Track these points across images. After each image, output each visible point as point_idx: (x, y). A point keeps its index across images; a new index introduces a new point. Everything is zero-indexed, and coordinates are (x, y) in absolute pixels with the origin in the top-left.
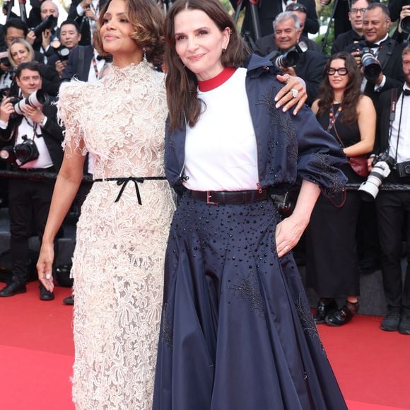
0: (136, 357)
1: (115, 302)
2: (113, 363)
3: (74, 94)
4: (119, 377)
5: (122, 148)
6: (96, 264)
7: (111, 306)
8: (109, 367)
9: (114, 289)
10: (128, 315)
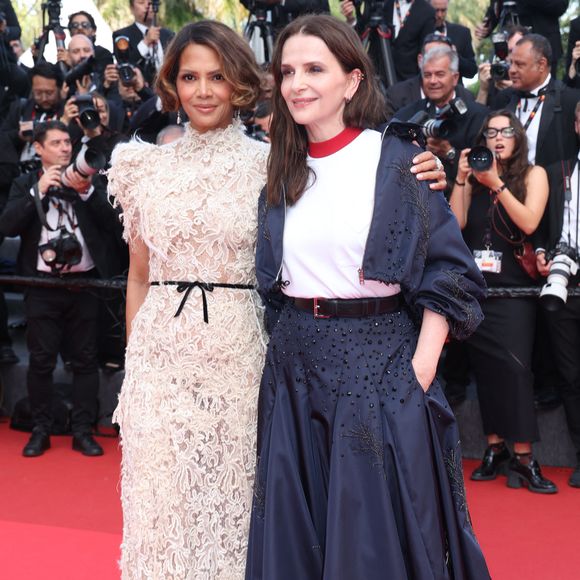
0: (200, 535)
1: (171, 458)
2: (168, 544)
3: (133, 160)
4: (176, 562)
5: (188, 240)
6: (147, 405)
7: (166, 463)
8: (164, 549)
9: (171, 440)
10: (189, 476)
